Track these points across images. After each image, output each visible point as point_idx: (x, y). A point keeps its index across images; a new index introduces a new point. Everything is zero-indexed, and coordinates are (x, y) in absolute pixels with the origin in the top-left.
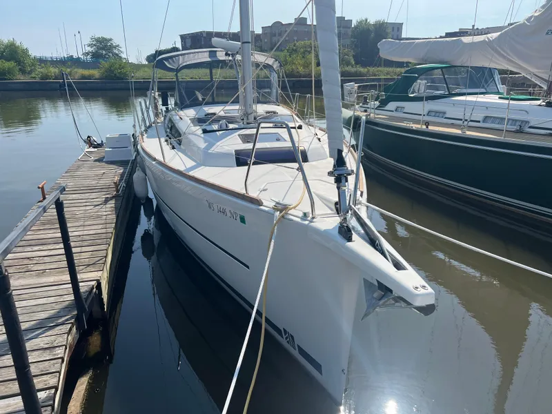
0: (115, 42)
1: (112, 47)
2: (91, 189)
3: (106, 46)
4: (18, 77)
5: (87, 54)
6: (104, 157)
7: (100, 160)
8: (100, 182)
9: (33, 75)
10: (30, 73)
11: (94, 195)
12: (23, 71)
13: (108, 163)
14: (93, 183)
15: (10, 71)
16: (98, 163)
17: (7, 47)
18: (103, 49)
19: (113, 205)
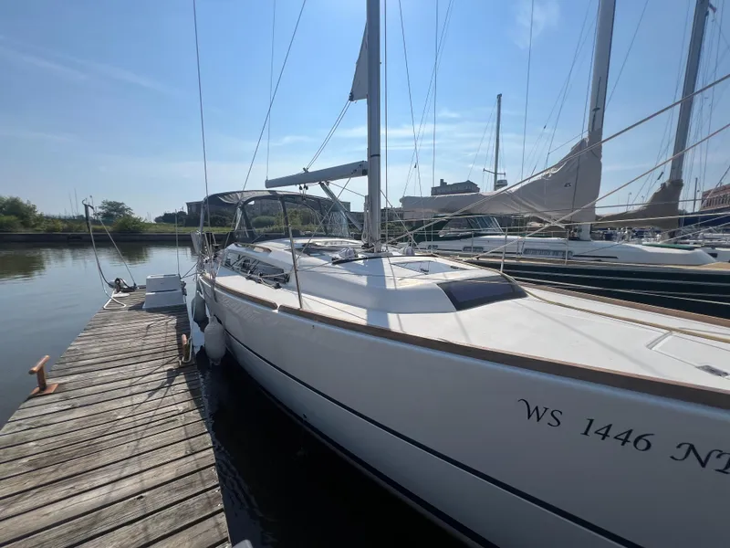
0: (127, 205)
1: (123, 209)
2: (137, 357)
3: (117, 208)
4: (19, 230)
5: (99, 214)
6: (143, 303)
7: (138, 307)
8: (148, 342)
9: (37, 228)
10: (34, 226)
11: (144, 369)
12: (25, 225)
13: (152, 310)
14: (135, 344)
15: (9, 224)
16: (136, 313)
17: (8, 202)
18: (115, 211)
19: (185, 386)
